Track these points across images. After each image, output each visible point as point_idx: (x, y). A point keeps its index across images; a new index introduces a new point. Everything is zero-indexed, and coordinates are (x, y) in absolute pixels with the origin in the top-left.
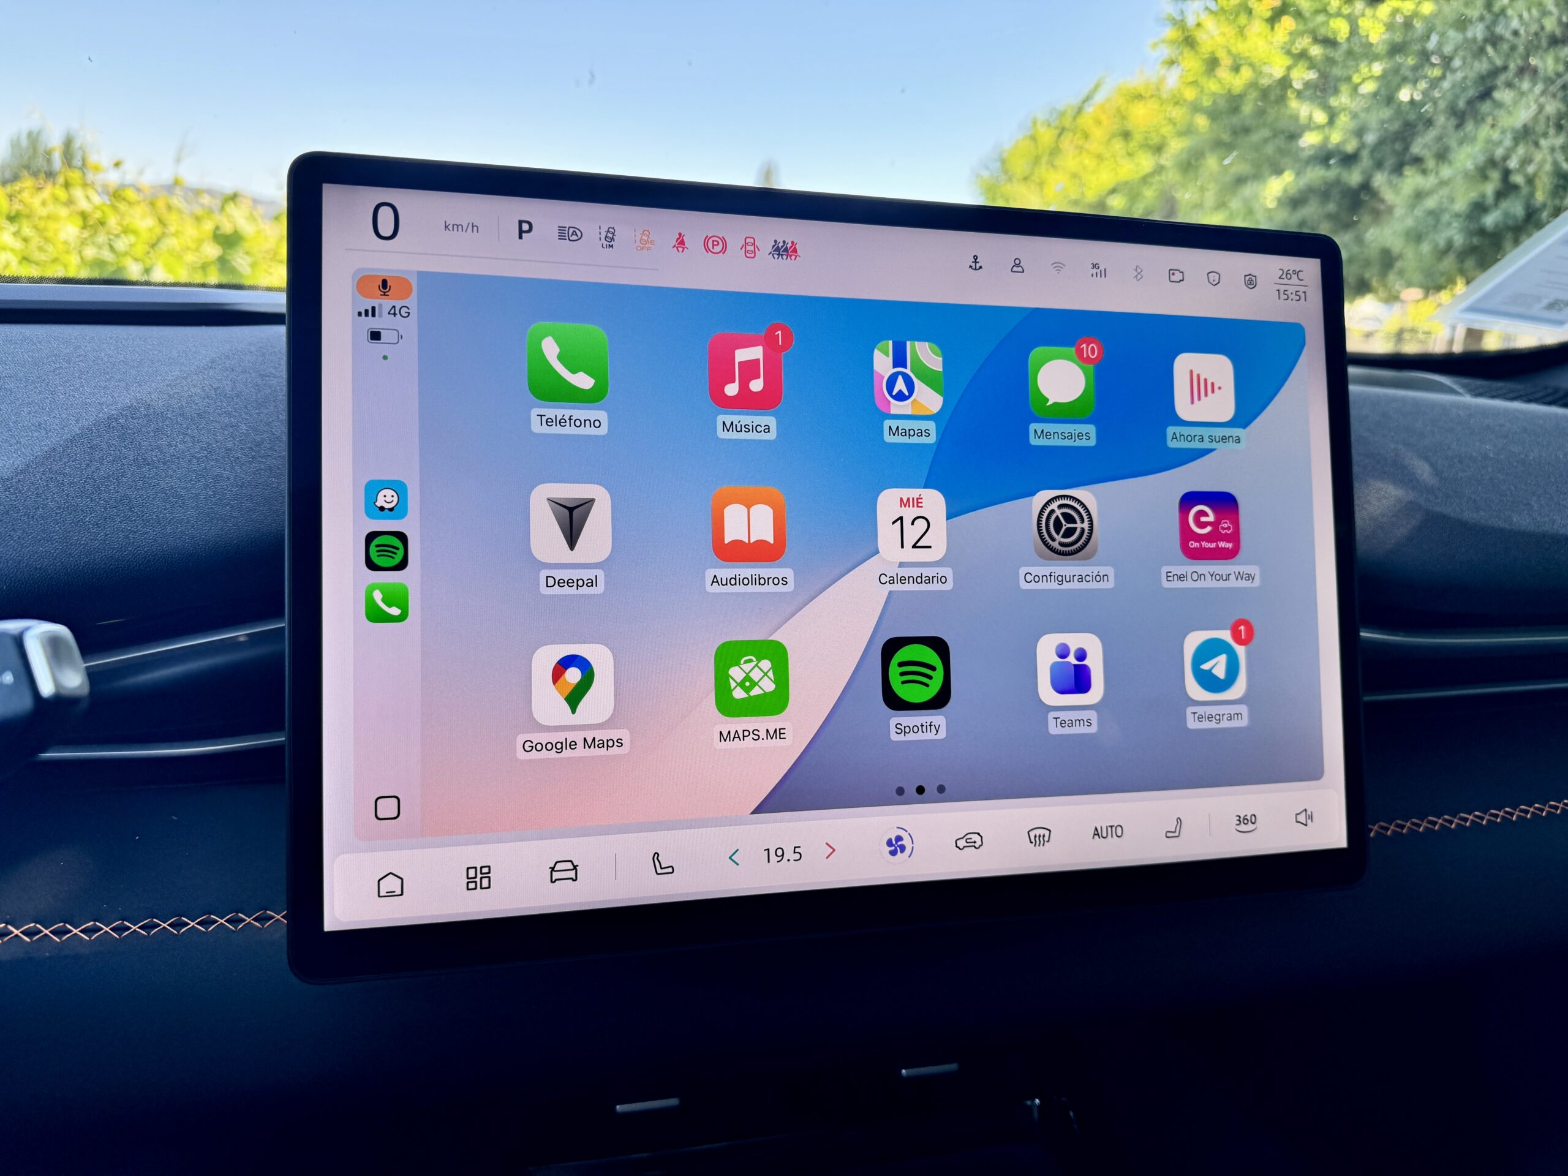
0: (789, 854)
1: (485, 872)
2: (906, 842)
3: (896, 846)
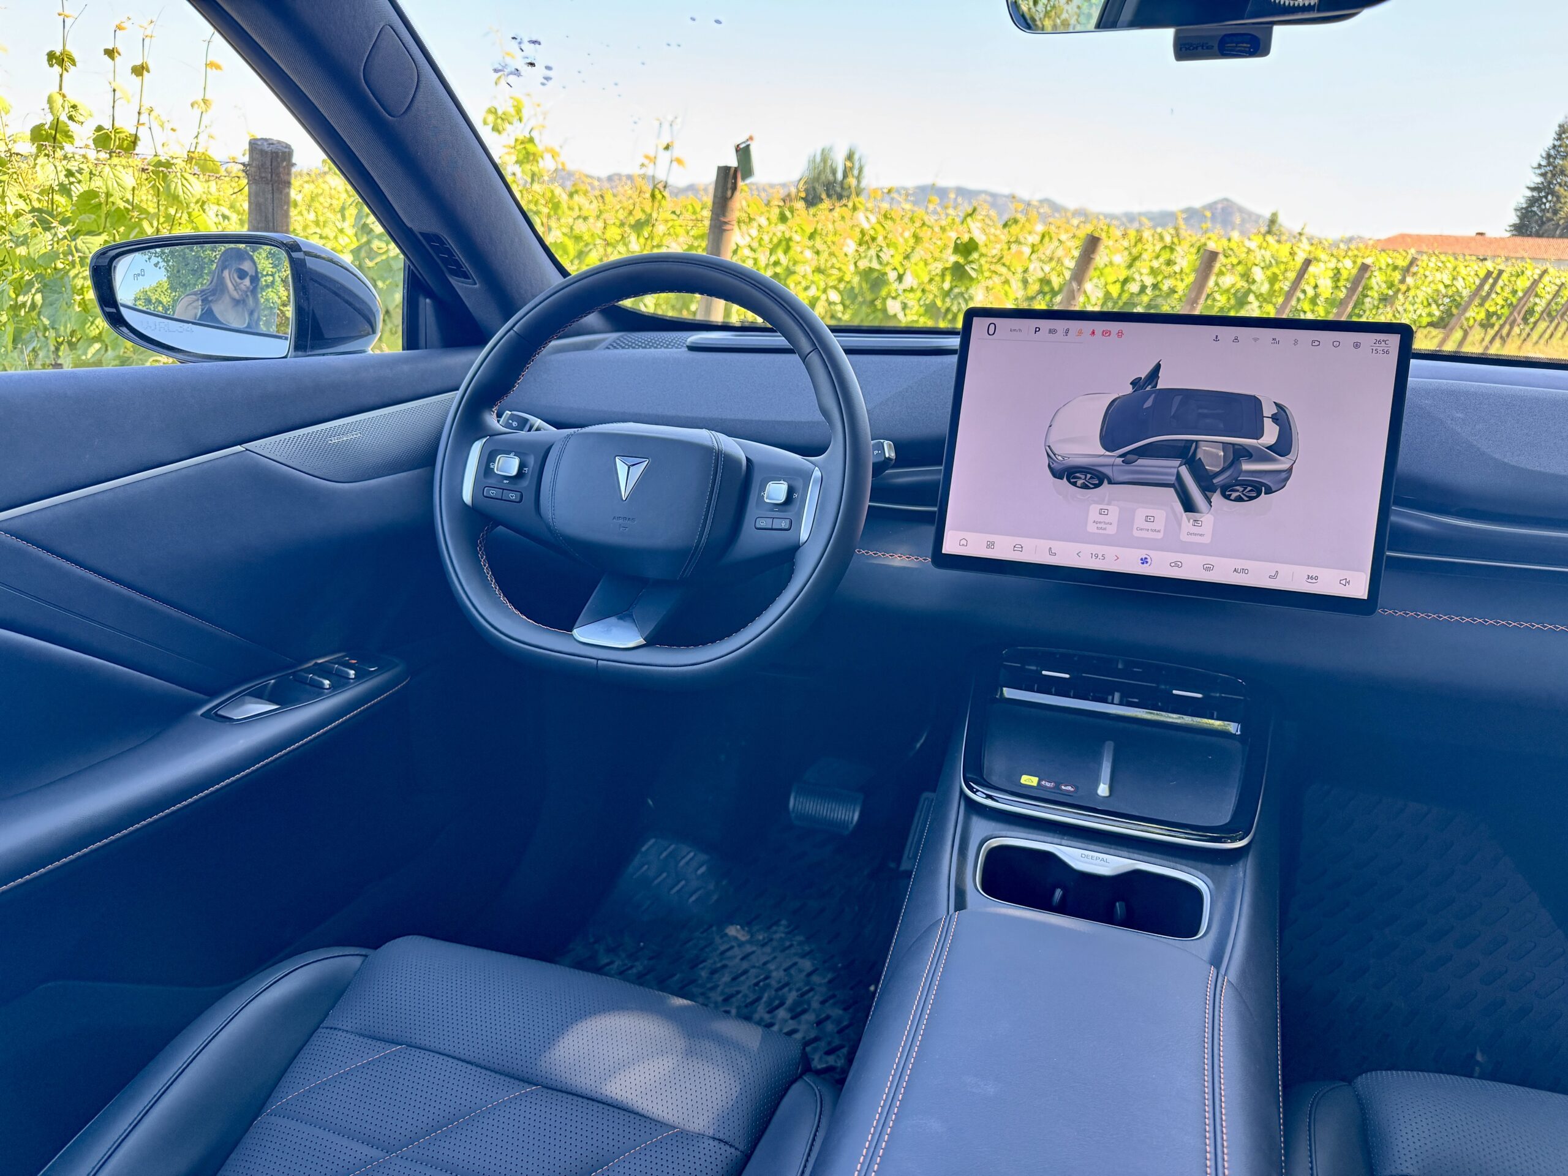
0: (1100, 556)
1: (993, 544)
2: (1149, 560)
3: (1144, 561)
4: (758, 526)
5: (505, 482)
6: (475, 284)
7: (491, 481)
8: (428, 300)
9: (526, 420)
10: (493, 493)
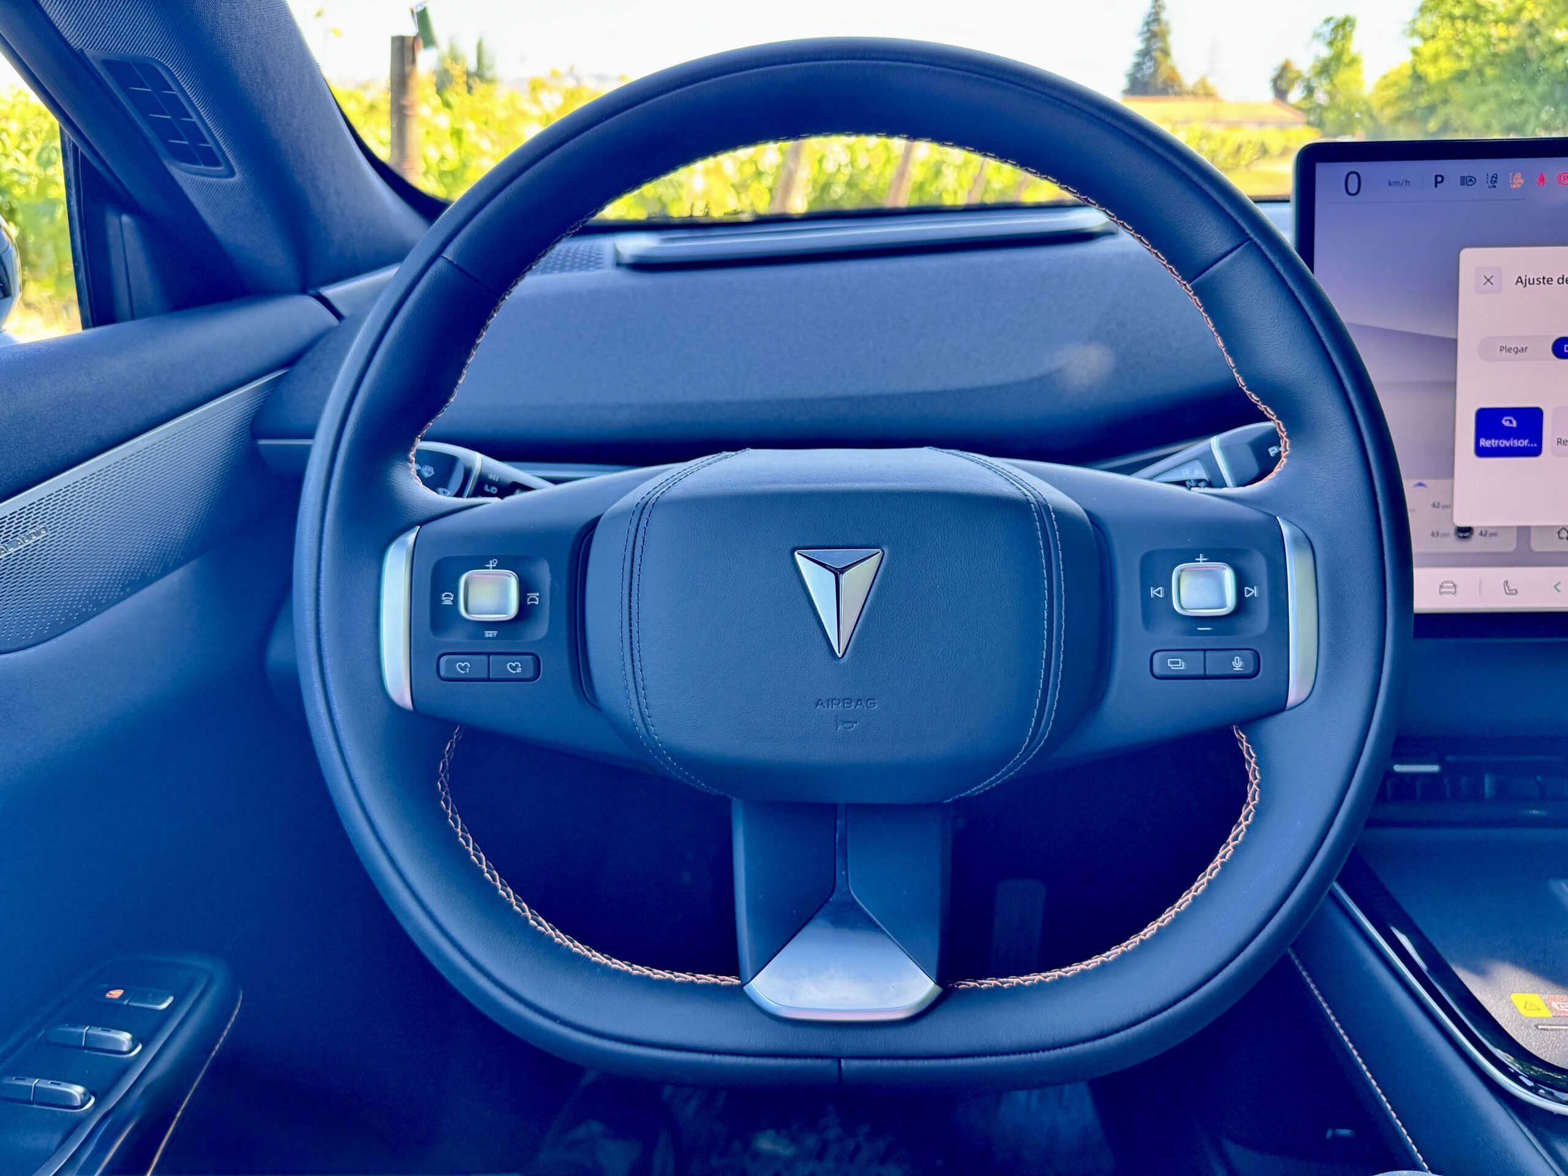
4: (1157, 670)
5: (489, 634)
6: (232, 174)
7: (455, 638)
8: (125, 219)
9: (451, 461)
10: (463, 666)
